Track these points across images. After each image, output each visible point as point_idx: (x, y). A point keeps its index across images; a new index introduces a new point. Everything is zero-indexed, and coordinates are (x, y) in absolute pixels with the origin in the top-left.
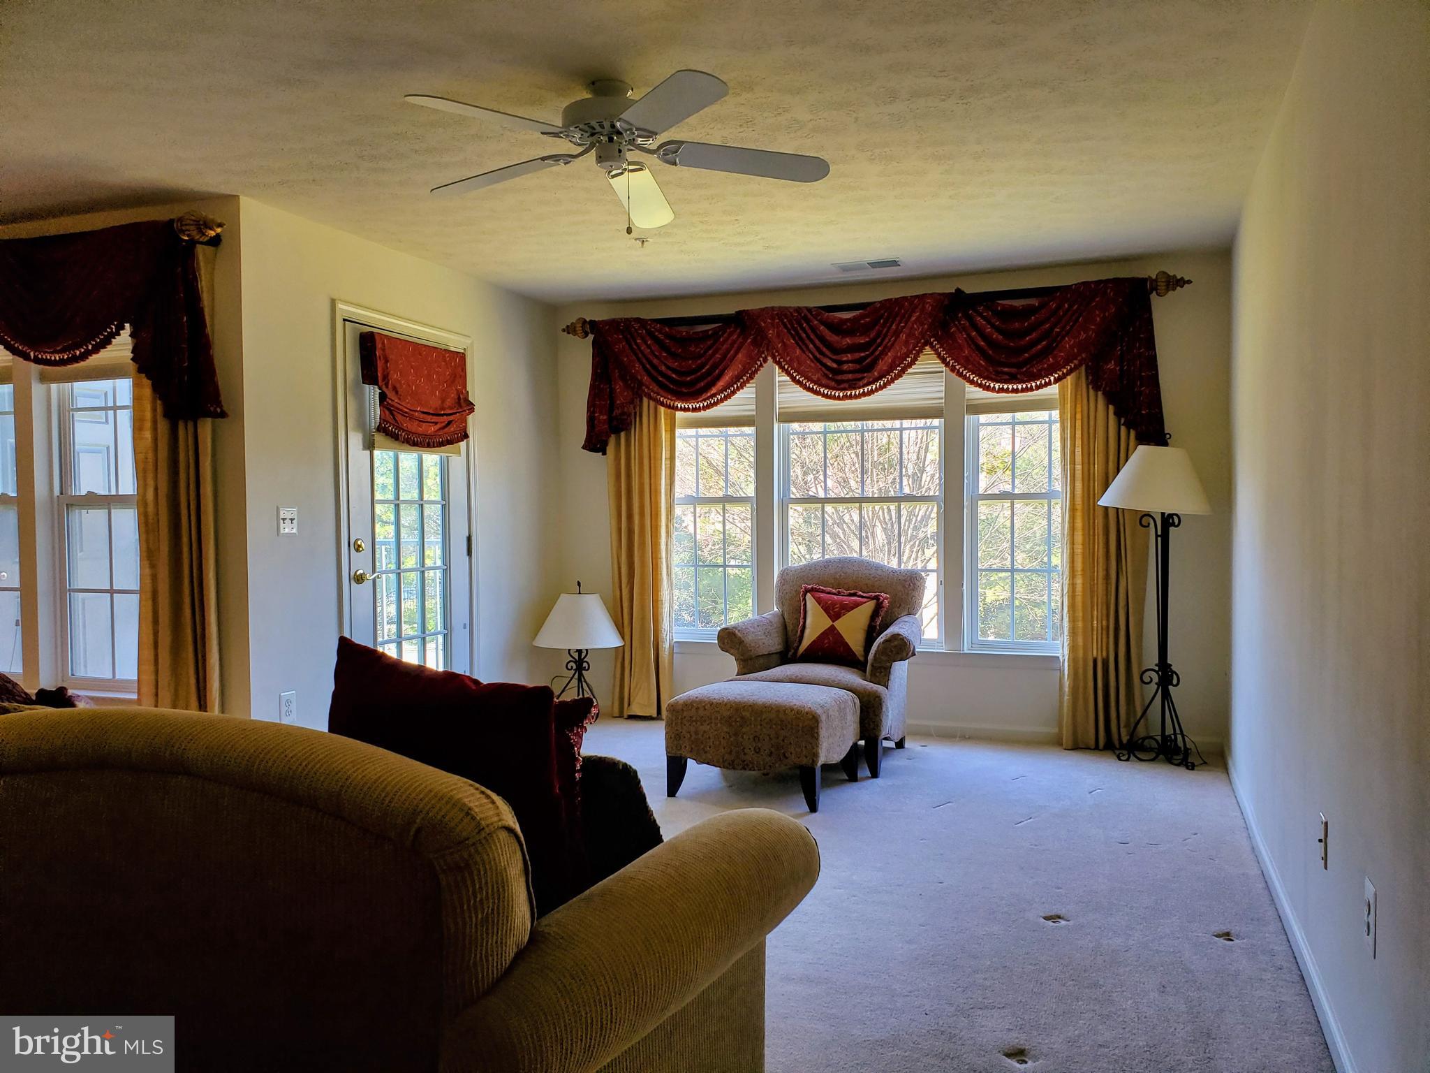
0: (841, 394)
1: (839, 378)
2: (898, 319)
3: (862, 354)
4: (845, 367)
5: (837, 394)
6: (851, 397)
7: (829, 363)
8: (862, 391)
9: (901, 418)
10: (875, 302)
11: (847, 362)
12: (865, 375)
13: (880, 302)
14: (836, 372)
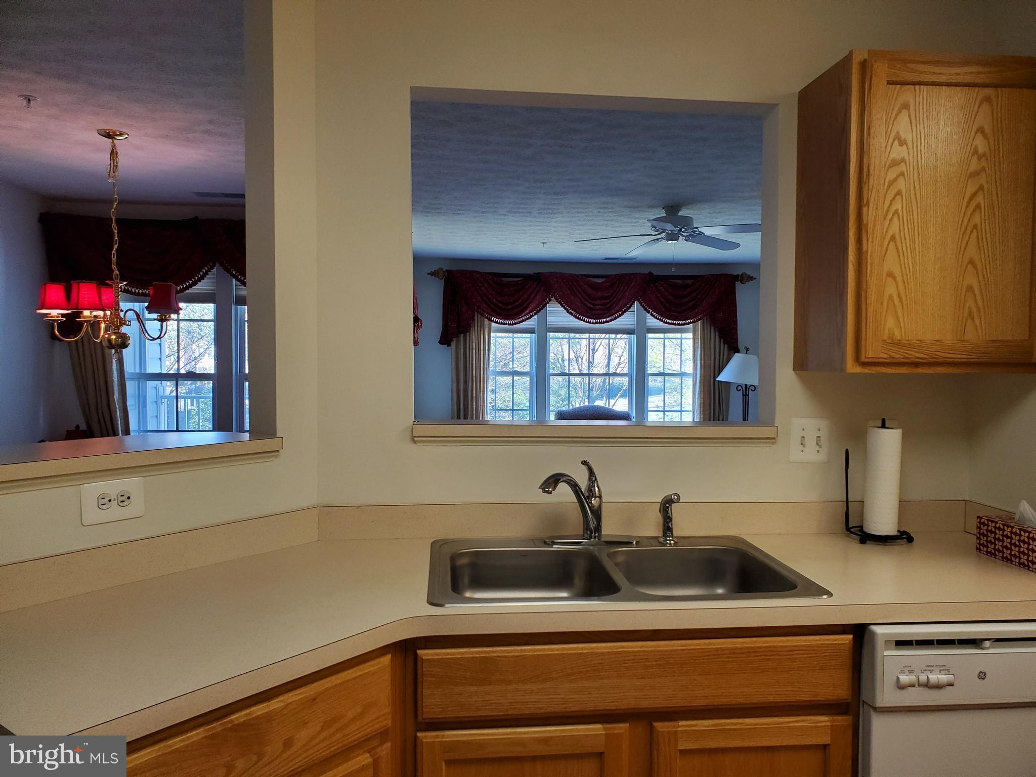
0: (594, 321)
1: (594, 312)
2: (624, 285)
3: (606, 301)
4: (597, 307)
5: (592, 321)
6: (600, 323)
7: (589, 305)
8: (605, 320)
9: (609, 333)
10: (611, 275)
11: (598, 305)
12: (607, 312)
13: (614, 275)
14: (592, 309)
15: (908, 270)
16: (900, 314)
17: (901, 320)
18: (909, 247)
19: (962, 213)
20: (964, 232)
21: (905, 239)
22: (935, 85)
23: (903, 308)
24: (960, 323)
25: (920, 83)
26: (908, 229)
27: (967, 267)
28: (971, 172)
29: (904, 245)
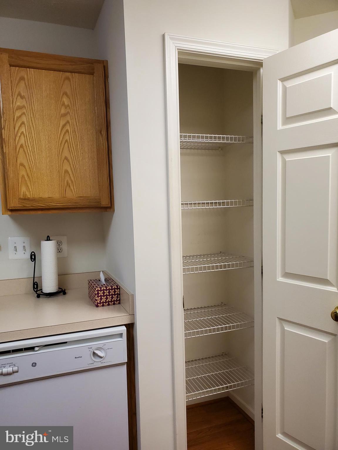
15: (31, 162)
16: (29, 185)
17: (30, 187)
18: (31, 151)
19: (59, 134)
20: (60, 144)
21: (29, 147)
22: (38, 69)
23: (30, 181)
24: (63, 188)
25: (29, 67)
26: (30, 141)
27: (64, 161)
28: (62, 114)
29: (28, 150)
